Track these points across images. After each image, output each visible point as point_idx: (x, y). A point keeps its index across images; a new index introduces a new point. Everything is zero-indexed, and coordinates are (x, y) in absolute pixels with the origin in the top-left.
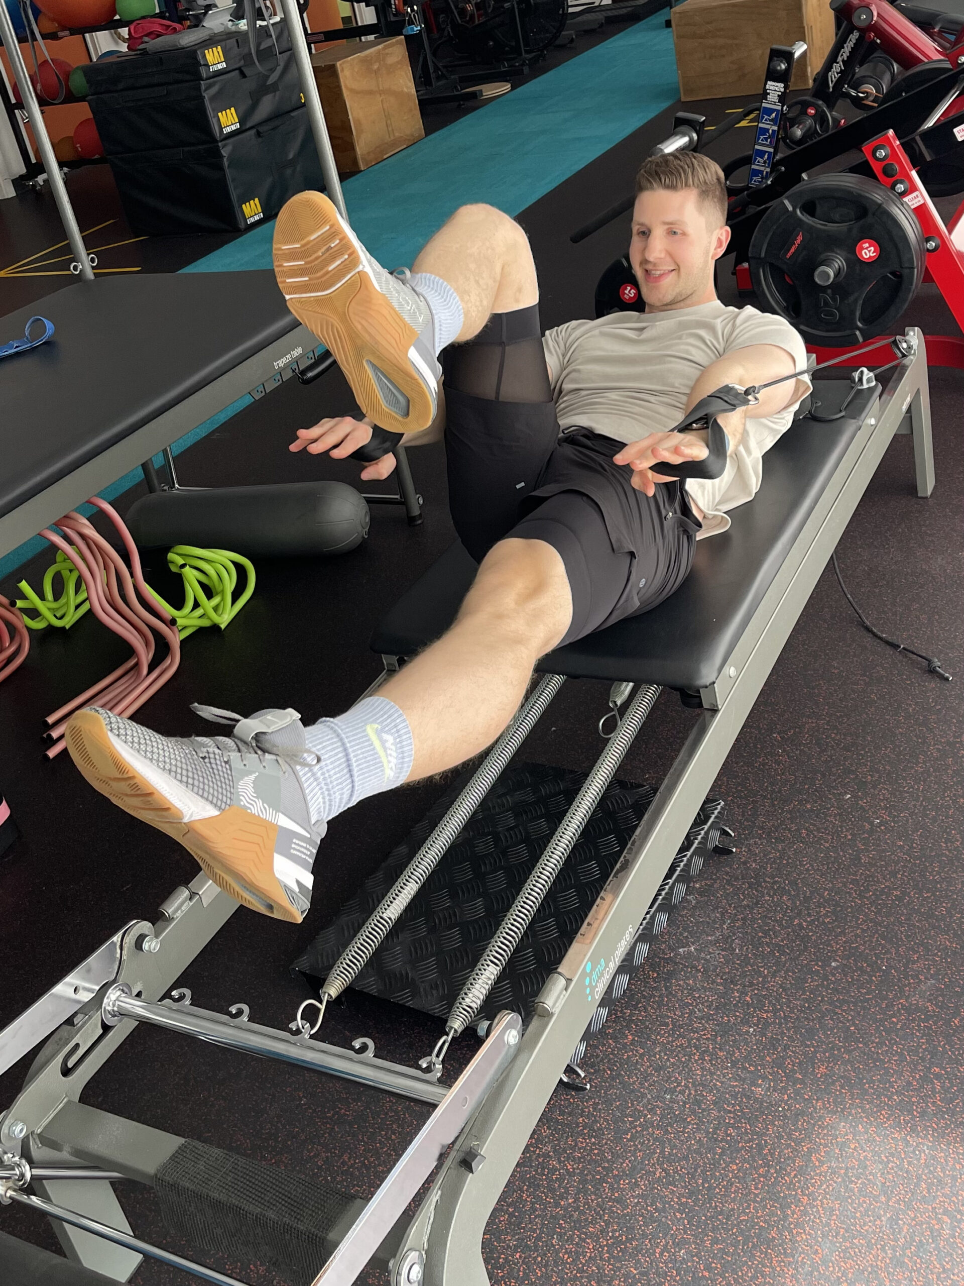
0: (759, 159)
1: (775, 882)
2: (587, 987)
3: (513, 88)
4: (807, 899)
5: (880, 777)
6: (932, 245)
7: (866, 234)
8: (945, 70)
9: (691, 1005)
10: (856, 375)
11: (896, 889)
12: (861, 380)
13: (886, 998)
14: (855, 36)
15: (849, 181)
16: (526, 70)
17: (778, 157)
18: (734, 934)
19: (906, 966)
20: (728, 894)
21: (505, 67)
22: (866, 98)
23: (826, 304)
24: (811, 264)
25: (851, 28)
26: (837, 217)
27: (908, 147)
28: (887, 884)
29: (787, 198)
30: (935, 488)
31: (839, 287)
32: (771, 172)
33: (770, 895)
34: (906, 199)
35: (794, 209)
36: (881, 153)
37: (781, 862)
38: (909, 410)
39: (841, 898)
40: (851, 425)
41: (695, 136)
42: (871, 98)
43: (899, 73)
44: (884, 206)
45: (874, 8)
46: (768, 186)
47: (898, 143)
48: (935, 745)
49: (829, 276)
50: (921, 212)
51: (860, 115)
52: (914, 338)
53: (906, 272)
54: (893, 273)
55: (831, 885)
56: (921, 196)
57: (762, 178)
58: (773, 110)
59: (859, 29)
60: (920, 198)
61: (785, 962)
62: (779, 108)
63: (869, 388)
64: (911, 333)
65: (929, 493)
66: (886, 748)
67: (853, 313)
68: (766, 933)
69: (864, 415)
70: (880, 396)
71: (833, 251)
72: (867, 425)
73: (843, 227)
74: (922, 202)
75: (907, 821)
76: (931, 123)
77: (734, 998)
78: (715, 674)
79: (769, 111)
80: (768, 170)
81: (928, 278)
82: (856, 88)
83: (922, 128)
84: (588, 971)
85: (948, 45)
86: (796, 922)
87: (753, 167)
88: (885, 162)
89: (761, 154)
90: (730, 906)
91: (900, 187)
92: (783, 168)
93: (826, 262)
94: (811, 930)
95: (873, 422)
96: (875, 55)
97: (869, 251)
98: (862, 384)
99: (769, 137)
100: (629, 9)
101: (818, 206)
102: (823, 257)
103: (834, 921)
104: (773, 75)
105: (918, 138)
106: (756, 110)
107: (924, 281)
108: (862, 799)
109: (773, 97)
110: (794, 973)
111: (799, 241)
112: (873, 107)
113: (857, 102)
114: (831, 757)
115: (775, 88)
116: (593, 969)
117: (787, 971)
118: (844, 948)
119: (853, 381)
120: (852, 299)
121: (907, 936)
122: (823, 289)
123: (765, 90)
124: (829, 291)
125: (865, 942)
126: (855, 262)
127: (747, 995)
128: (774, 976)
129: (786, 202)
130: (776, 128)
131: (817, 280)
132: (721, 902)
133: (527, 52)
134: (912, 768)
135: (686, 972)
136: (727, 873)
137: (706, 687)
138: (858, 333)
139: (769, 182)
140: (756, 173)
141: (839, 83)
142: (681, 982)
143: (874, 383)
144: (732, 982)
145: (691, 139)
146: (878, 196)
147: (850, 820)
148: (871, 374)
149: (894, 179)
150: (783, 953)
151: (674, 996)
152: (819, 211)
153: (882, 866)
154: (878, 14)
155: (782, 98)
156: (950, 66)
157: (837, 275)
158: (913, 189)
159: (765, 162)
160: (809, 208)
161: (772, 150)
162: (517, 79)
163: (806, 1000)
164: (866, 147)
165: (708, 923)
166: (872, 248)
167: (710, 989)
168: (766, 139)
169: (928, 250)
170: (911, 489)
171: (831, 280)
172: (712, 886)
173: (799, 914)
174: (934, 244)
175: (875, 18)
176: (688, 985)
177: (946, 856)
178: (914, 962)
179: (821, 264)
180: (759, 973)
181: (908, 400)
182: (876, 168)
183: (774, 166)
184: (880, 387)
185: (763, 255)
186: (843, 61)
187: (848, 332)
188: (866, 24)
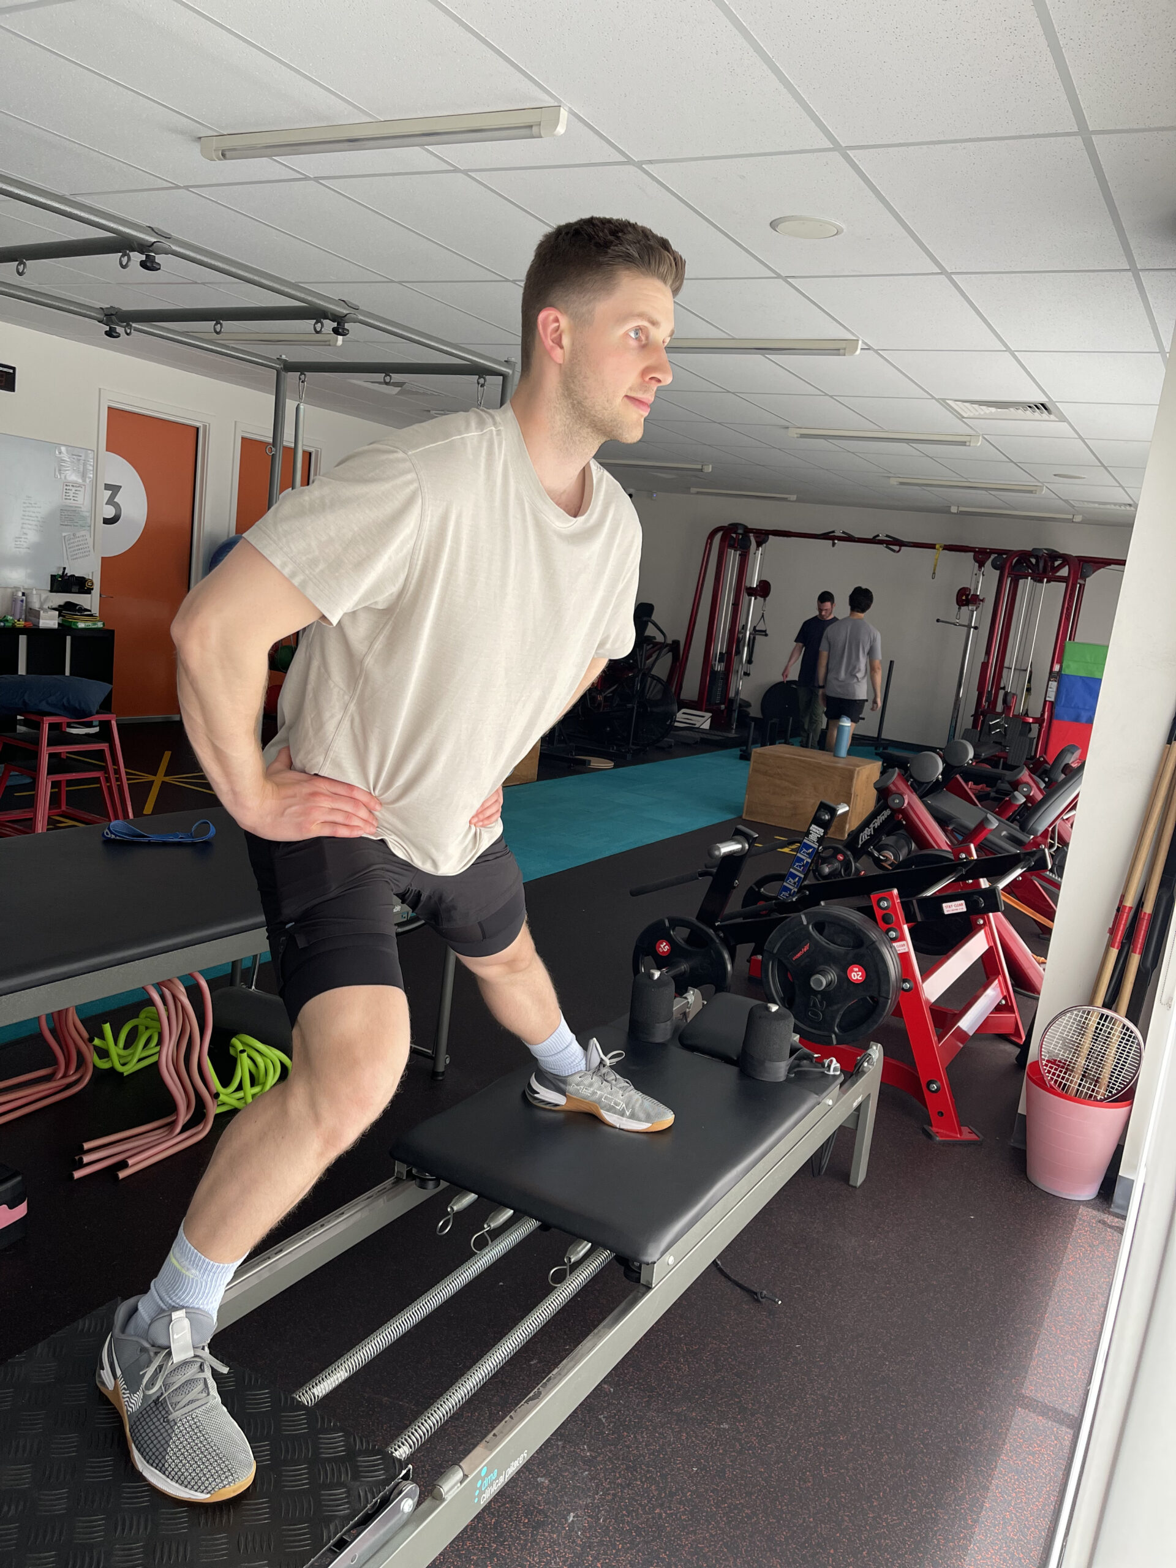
0: (791, 879)
1: (648, 1471)
2: (477, 1489)
3: (615, 767)
4: (672, 1495)
5: (759, 1407)
6: (907, 986)
7: (858, 961)
8: (950, 860)
9: (550, 1556)
10: (827, 1062)
11: (748, 1508)
12: (829, 1066)
14: (887, 813)
15: (856, 917)
16: (629, 756)
17: (806, 883)
18: (603, 1506)
20: (607, 1469)
21: (613, 750)
22: (885, 861)
23: (815, 1005)
24: (810, 969)
25: (886, 806)
26: (839, 941)
27: (906, 906)
28: (742, 1501)
29: (804, 914)
30: (865, 1181)
31: (827, 995)
32: (798, 892)
33: (641, 1482)
34: (895, 944)
35: (808, 923)
36: (884, 904)
37: (659, 1455)
38: (858, 1109)
39: (700, 1502)
40: (813, 1099)
41: (747, 846)
42: (888, 863)
43: (914, 851)
44: (877, 943)
45: (906, 797)
46: (792, 902)
47: (899, 900)
48: (811, 1394)
49: (822, 983)
50: (904, 957)
51: (877, 872)
52: (876, 1052)
53: (881, 1000)
54: (872, 998)
55: (694, 1487)
56: (906, 946)
57: (790, 894)
58: (811, 847)
59: (892, 809)
60: (906, 947)
61: (639, 1543)
62: (816, 847)
63: (834, 1076)
64: (875, 1048)
65: (859, 1184)
66: (771, 1384)
67: (833, 1019)
68: (629, 1513)
69: (825, 1094)
70: (842, 1085)
71: (830, 966)
72: (826, 1104)
73: (842, 950)
74: (906, 950)
75: (773, 1452)
76: (929, 893)
77: (588, 1560)
78: (658, 1256)
79: (808, 847)
80: (796, 890)
81: (897, 1012)
82: (879, 851)
83: (921, 896)
84: (483, 1474)
85: (954, 842)
86: (657, 1511)
87: (785, 884)
88: (885, 912)
89: (794, 876)
90: (606, 1480)
91: (893, 934)
92: (807, 892)
93: (823, 973)
94: (668, 1522)
95: (830, 1102)
96: (899, 832)
97: (858, 975)
98: (829, 1070)
99: (803, 866)
100: (721, 738)
101: (827, 926)
102: (822, 967)
103: (689, 1520)
104: (817, 821)
105: (915, 902)
106: (798, 842)
107: (894, 1014)
108: (739, 1422)
109: (814, 837)
110: (644, 1554)
111: (805, 950)
112: (886, 870)
113: (877, 862)
114: (723, 1377)
115: (816, 831)
116: (487, 1475)
117: (639, 1551)
118: (692, 1545)
119: (823, 1066)
120: (835, 1007)
122: (816, 993)
123: (809, 830)
124: (819, 996)
125: (710, 1546)
126: (844, 979)
127: (599, 1561)
129: (803, 917)
130: (810, 861)
131: (812, 984)
132: (599, 1474)
133: (633, 744)
134: (788, 1408)
135: (553, 1526)
136: (611, 1451)
137: (648, 1264)
138: (833, 1036)
139: (794, 899)
140: (786, 889)
141: (867, 843)
142: (547, 1534)
143: (838, 1073)
144: (589, 1547)
145: (743, 847)
146: (874, 935)
147: (725, 1437)
148: (838, 1065)
149: (890, 926)
150: (639, 1535)
151: (538, 1544)
152: (826, 932)
153: (741, 1485)
154: (909, 803)
155: (820, 840)
156: (953, 858)
157: (829, 984)
158: (902, 938)
159: (795, 883)
160: (820, 927)
161: (802, 876)
162: (620, 761)
164: (874, 896)
165: (583, 1489)
166: (860, 973)
167: (569, 1548)
168: (800, 867)
169: (903, 989)
170: (845, 1177)
171: (823, 988)
172: (595, 1458)
173: (662, 1505)
174: (908, 986)
175: (905, 805)
176: (552, 1538)
177: (797, 1492)
179: (818, 973)
180: (614, 1546)
181: (860, 1099)
182: (878, 914)
183: (801, 889)
184: (842, 1078)
185: (775, 951)
186: (874, 828)
187: (826, 1033)
188: (899, 807)
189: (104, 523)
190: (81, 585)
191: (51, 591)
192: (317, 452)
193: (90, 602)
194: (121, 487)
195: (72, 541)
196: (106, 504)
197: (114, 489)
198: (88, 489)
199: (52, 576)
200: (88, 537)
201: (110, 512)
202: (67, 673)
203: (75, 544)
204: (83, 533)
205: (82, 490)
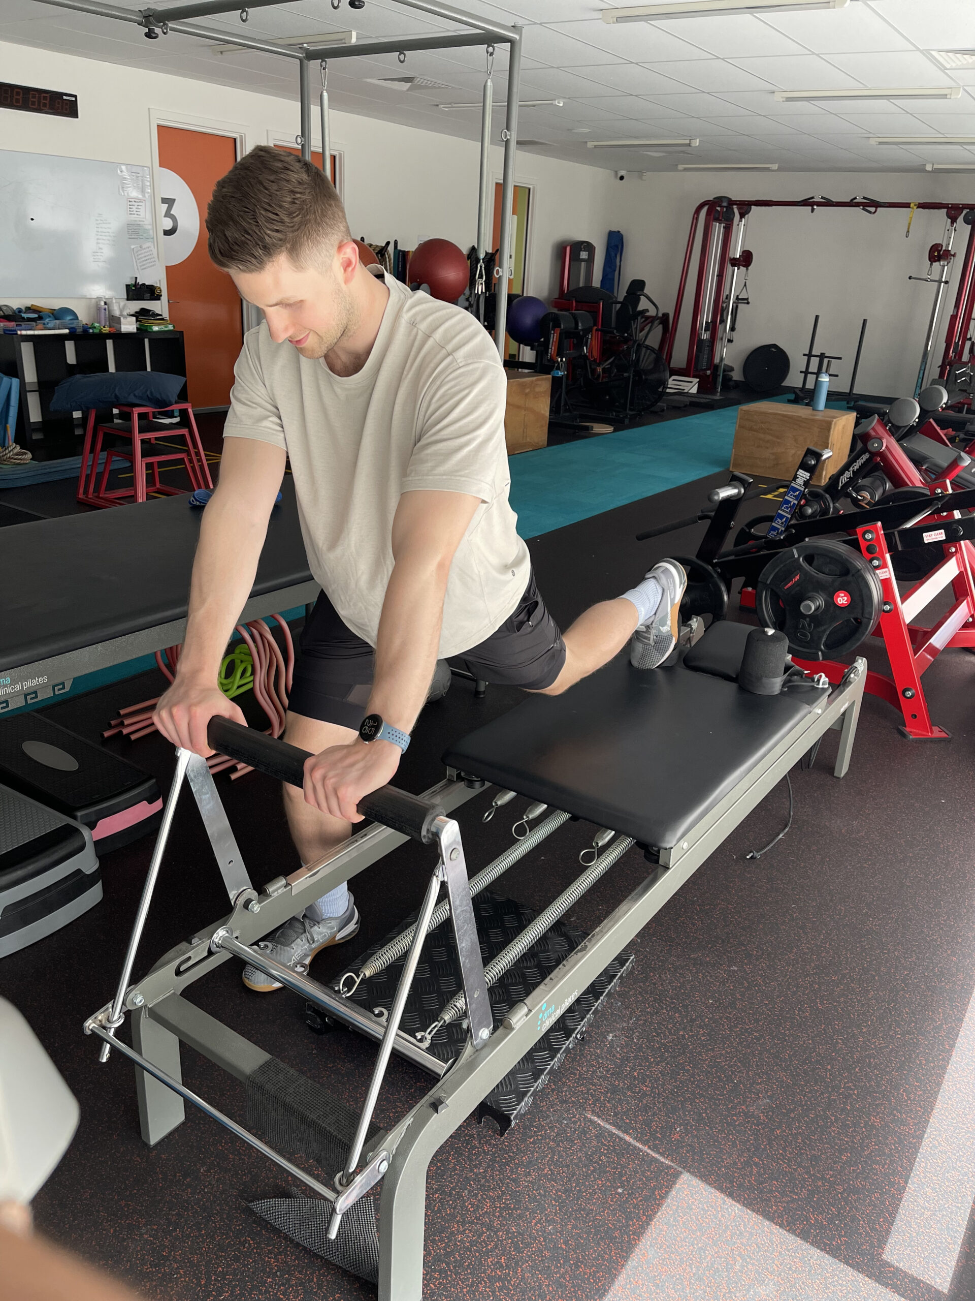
0: (779, 520)
1: (673, 1003)
2: (539, 1020)
3: (615, 431)
4: (692, 1021)
5: (763, 954)
6: (887, 608)
7: (843, 588)
8: (925, 495)
9: (595, 1066)
10: (816, 677)
11: (756, 1032)
12: (819, 680)
13: (732, 1101)
14: (866, 457)
15: (842, 549)
16: (627, 421)
17: (792, 522)
18: (636, 1029)
19: (751, 1085)
20: (638, 1001)
21: (613, 416)
22: (862, 500)
23: (803, 627)
24: (800, 597)
25: (865, 450)
26: (827, 570)
27: (889, 537)
28: (751, 1026)
29: (795, 548)
30: (847, 773)
31: (816, 619)
32: (785, 531)
33: (667, 1010)
34: (877, 572)
35: (799, 556)
36: (869, 536)
37: (680, 990)
38: (844, 714)
39: (716, 1026)
40: (805, 709)
41: (742, 490)
42: (866, 502)
43: (889, 490)
44: (862, 572)
45: (884, 441)
46: (780, 539)
47: (882, 532)
48: (806, 944)
49: (811, 608)
50: (886, 583)
51: (856, 510)
52: (861, 665)
53: (864, 620)
54: (856, 619)
55: (711, 1016)
56: (888, 572)
57: (777, 533)
58: (798, 490)
59: (870, 453)
60: (888, 574)
61: (667, 1058)
62: (803, 489)
63: (823, 688)
64: (860, 661)
65: (842, 775)
66: (772, 936)
67: (820, 638)
68: (658, 1035)
69: (815, 704)
70: (829, 696)
71: (818, 592)
72: (815, 713)
73: (829, 578)
74: (888, 577)
75: (775, 989)
76: (909, 525)
77: (627, 1070)
78: (674, 843)
79: (795, 490)
80: (783, 529)
81: (878, 632)
82: (857, 492)
83: (901, 528)
84: (543, 1009)
85: (929, 480)
86: (681, 1033)
87: (773, 524)
88: (869, 543)
89: (781, 517)
90: (637, 1009)
91: (876, 563)
92: (794, 531)
93: (812, 599)
94: (691, 1042)
95: (820, 711)
96: (876, 474)
97: (843, 599)
98: (818, 684)
99: (790, 507)
100: (708, 401)
101: (816, 558)
102: (810, 594)
103: (708, 1040)
104: (804, 466)
105: (896, 533)
106: (786, 486)
107: (873, 634)
108: (746, 965)
109: (800, 481)
110: (672, 1066)
111: (796, 579)
112: (865, 508)
113: (855, 502)
114: (731, 931)
115: (803, 475)
116: (546, 1009)
117: (667, 1064)
118: (711, 1060)
119: (813, 681)
120: (823, 628)
121: (757, 1066)
122: (804, 616)
123: (796, 475)
124: (808, 619)
125: (726, 1061)
126: (831, 603)
127: (635, 1071)
128: (657, 1064)
129: (794, 551)
130: (796, 502)
131: (802, 609)
132: (632, 1004)
133: (630, 410)
134: (787, 954)
135: (596, 1044)
136: (640, 987)
137: (666, 849)
138: (820, 653)
139: (782, 538)
140: (774, 529)
141: (846, 485)
142: (592, 1050)
143: (826, 686)
144: (627, 1060)
145: (739, 492)
146: (859, 564)
147: (735, 976)
148: (827, 679)
149: (872, 556)
150: (668, 1051)
151: (585, 1057)
152: (815, 563)
153: (750, 1013)
154: (887, 446)
155: (806, 484)
156: (929, 494)
157: (817, 609)
158: (884, 566)
159: (782, 523)
160: (809, 559)
161: (789, 516)
162: (619, 425)
163: (676, 1087)
164: (859, 530)
165: (620, 1016)
166: (846, 598)
167: (611, 1061)
168: (787, 508)
169: (884, 610)
170: (829, 769)
171: (812, 612)
172: (628, 992)
173: (684, 1029)
174: (889, 608)
175: (883, 448)
176: (597, 1053)
177: (797, 1020)
178: (758, 1084)
179: (808, 599)
180: (647, 1060)
181: (846, 705)
182: (863, 545)
183: (788, 528)
184: (830, 690)
185: (768, 582)
186: (853, 471)
187: (814, 651)
188: (876, 450)
189: (165, 234)
190: (150, 292)
191: (128, 299)
192: (340, 154)
193: (160, 307)
194: (174, 200)
195: (140, 252)
196: (165, 216)
197: (170, 202)
198: (148, 204)
199: (127, 286)
200: (152, 248)
201: (168, 224)
202: (149, 369)
203: (142, 256)
204: (148, 244)
205: (143, 204)
